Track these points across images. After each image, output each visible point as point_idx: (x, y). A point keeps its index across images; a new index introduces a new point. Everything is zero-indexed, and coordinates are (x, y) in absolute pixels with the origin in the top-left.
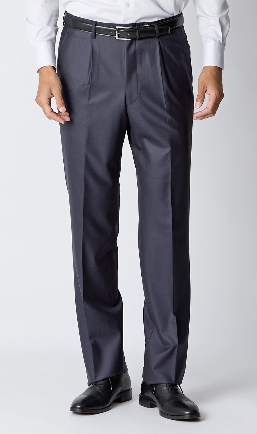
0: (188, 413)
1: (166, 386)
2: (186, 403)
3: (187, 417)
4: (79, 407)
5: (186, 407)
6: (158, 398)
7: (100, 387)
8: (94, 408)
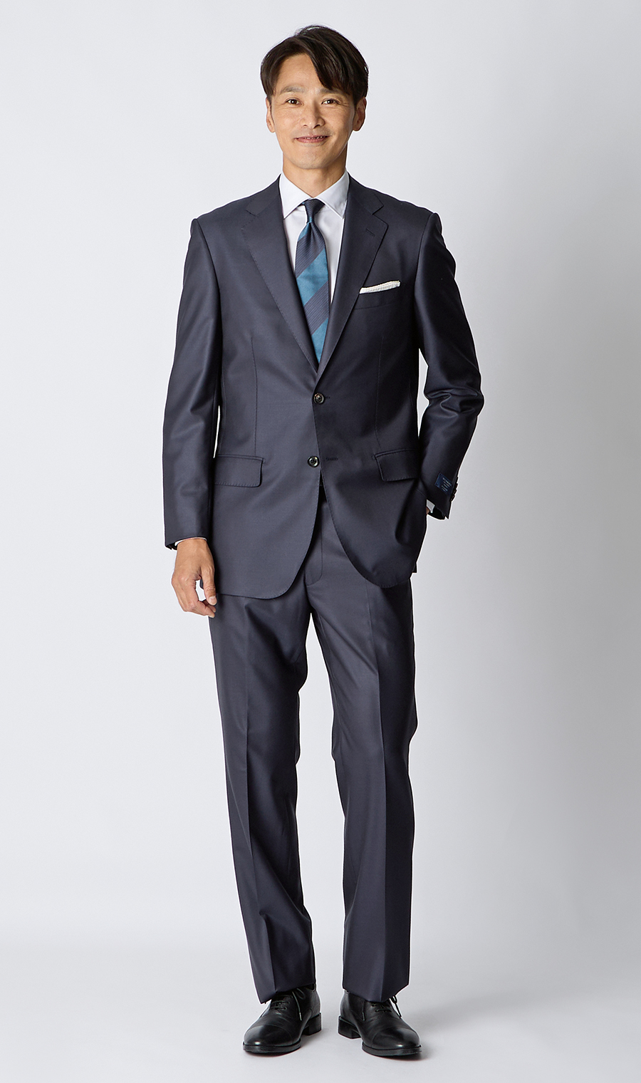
0: (401, 1046)
1: (373, 1006)
2: (403, 1030)
3: (399, 1053)
4: (257, 1043)
5: (400, 1037)
6: (361, 1024)
7: (283, 1012)
8: (282, 1045)
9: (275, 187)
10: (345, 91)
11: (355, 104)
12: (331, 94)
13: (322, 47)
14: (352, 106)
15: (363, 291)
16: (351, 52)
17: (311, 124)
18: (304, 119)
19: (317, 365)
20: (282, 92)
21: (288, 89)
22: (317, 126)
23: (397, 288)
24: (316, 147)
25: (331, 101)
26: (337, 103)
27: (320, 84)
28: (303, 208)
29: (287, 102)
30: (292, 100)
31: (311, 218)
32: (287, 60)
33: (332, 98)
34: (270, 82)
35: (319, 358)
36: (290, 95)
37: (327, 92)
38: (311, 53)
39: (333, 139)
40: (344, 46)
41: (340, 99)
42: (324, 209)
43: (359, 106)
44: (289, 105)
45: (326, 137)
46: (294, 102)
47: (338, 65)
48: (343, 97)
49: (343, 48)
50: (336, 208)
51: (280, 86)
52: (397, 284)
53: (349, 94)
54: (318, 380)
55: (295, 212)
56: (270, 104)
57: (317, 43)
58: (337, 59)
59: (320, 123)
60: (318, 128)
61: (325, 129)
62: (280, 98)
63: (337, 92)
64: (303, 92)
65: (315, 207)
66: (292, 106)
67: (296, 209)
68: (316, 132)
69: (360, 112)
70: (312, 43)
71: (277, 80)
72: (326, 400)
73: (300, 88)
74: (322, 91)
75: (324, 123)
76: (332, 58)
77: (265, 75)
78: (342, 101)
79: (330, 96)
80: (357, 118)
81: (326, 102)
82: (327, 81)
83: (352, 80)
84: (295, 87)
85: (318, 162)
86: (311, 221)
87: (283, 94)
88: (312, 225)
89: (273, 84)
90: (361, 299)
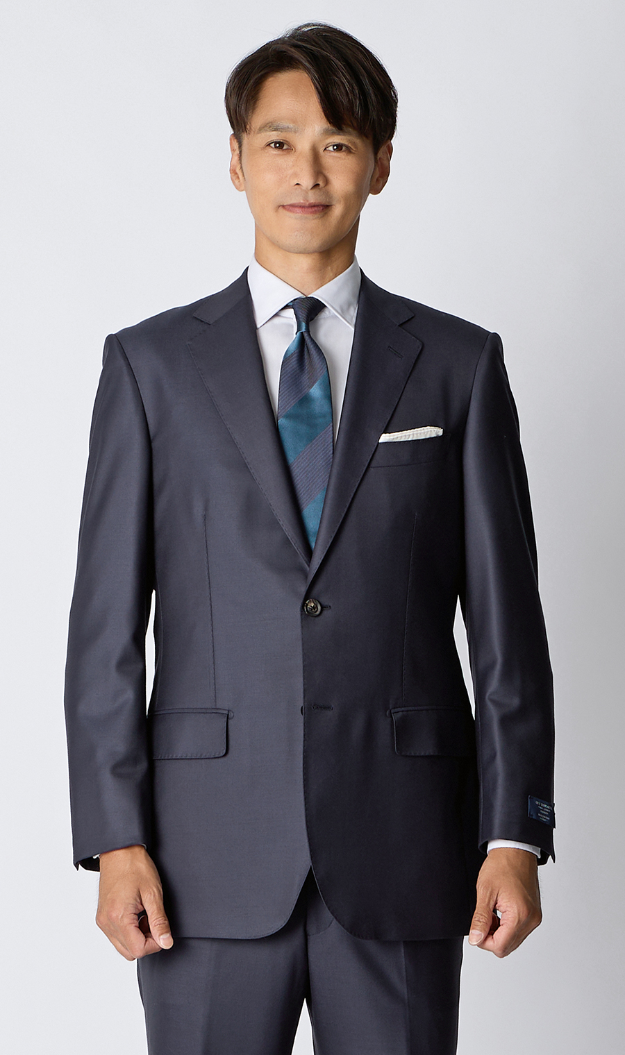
9: (241, 286)
10: (361, 132)
11: (376, 153)
12: (339, 137)
13: (328, 60)
14: (371, 156)
15: (384, 438)
16: (372, 69)
17: (307, 182)
18: (295, 175)
19: (309, 552)
20: (261, 129)
21: (270, 126)
22: (316, 186)
23: (437, 438)
24: (312, 221)
25: (339, 147)
26: (349, 150)
27: (324, 120)
28: (290, 313)
29: (269, 145)
30: (276, 143)
31: (304, 324)
32: (271, 79)
33: (342, 142)
34: (243, 111)
35: (313, 545)
36: (274, 136)
37: (333, 134)
38: (312, 70)
39: (338, 210)
40: (363, 59)
41: (354, 144)
42: (325, 315)
43: (380, 155)
44: (273, 152)
45: (328, 206)
46: (280, 145)
47: (353, 92)
48: (358, 141)
49: (360, 62)
50: (343, 313)
51: (257, 119)
52: (439, 432)
53: (367, 137)
54: (311, 577)
55: (277, 320)
56: (240, 147)
57: (322, 56)
58: (352, 82)
59: (321, 183)
60: (316, 191)
61: (328, 194)
62: (256, 139)
63: (350, 134)
64: (295, 132)
65: (310, 310)
66: (276, 152)
67: (276, 315)
68: (313, 198)
69: (382, 164)
70: (313, 54)
71: (254, 109)
72: (325, 612)
73: (291, 126)
74: (327, 133)
75: (327, 182)
76: (344, 79)
77: (233, 100)
78: (356, 148)
79: (338, 139)
80: (377, 175)
81: (331, 148)
82: (335, 115)
83: (374, 115)
84: (284, 124)
85: (316, 243)
86: (303, 330)
87: (263, 134)
88: (306, 335)
89: (247, 117)
90: (380, 449)
